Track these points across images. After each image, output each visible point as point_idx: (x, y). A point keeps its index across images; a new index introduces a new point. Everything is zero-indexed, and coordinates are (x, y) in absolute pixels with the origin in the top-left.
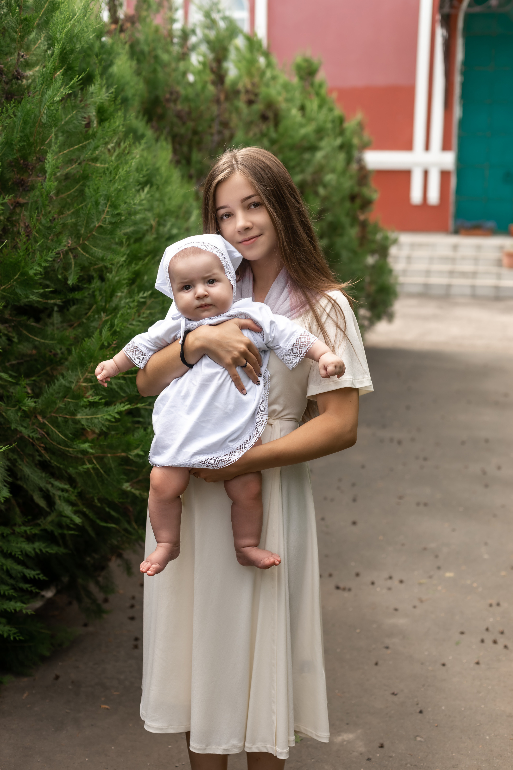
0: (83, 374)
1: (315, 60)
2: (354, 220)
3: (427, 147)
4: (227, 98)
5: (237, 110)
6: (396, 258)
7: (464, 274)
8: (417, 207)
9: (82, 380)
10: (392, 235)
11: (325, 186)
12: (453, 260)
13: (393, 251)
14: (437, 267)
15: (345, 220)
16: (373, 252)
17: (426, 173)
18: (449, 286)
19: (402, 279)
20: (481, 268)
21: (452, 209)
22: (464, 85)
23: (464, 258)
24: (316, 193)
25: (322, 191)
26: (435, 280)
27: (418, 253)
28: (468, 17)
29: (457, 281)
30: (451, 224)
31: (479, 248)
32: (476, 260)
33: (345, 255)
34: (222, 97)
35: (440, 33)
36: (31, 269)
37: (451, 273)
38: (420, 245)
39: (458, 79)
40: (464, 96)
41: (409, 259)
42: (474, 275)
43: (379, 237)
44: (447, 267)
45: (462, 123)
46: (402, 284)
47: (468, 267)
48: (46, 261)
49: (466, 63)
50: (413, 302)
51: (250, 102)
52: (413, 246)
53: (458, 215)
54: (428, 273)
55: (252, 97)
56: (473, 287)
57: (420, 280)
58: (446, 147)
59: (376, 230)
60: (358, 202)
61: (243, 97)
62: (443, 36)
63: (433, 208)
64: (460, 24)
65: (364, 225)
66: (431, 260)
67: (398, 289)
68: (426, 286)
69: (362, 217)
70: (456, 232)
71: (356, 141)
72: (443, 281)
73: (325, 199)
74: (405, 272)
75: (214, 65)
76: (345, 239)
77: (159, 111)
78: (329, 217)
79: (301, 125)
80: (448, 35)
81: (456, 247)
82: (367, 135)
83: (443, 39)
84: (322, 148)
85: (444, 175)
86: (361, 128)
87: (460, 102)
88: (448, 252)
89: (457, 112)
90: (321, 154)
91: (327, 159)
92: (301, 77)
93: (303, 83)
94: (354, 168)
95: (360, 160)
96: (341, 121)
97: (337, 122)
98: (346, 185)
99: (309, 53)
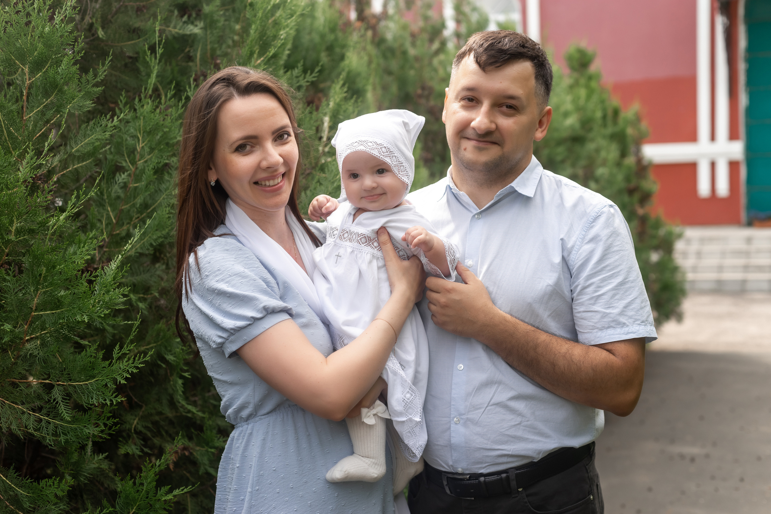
1: (589, 50)
2: (632, 215)
3: (713, 137)
6: (685, 254)
7: (760, 268)
8: (705, 200)
10: (677, 230)
11: (597, 180)
12: (747, 254)
13: (679, 246)
14: (729, 261)
16: (656, 248)
17: (713, 165)
18: (744, 282)
19: (690, 276)
21: (743, 200)
22: (749, 73)
23: (759, 251)
25: (593, 184)
26: (727, 276)
27: (708, 248)
29: (752, 276)
30: (743, 216)
35: (720, 21)
37: (746, 268)
38: (711, 240)
39: (742, 67)
40: (750, 83)
41: (699, 255)
43: (662, 232)
44: (741, 261)
45: (749, 111)
46: (693, 282)
47: (764, 261)
49: (750, 49)
50: (705, 299)
52: (702, 240)
53: (750, 206)
54: (720, 268)
57: (713, 276)
58: (733, 136)
59: (657, 225)
60: (637, 196)
62: (724, 24)
63: (723, 200)
64: (741, 11)
65: (643, 220)
66: (723, 254)
67: (687, 286)
68: (720, 282)
69: (641, 211)
70: (750, 224)
71: (630, 131)
72: (738, 276)
74: (695, 269)
79: (566, 115)
80: (729, 23)
81: (749, 240)
82: (644, 125)
83: (724, 27)
84: (592, 140)
85: (733, 166)
86: (638, 118)
87: (746, 90)
88: (741, 246)
89: (743, 100)
90: (591, 146)
91: (597, 151)
92: (573, 68)
93: (575, 74)
94: (630, 161)
95: (638, 152)
96: (616, 112)
97: (610, 112)
98: (620, 177)
99: (583, 44)
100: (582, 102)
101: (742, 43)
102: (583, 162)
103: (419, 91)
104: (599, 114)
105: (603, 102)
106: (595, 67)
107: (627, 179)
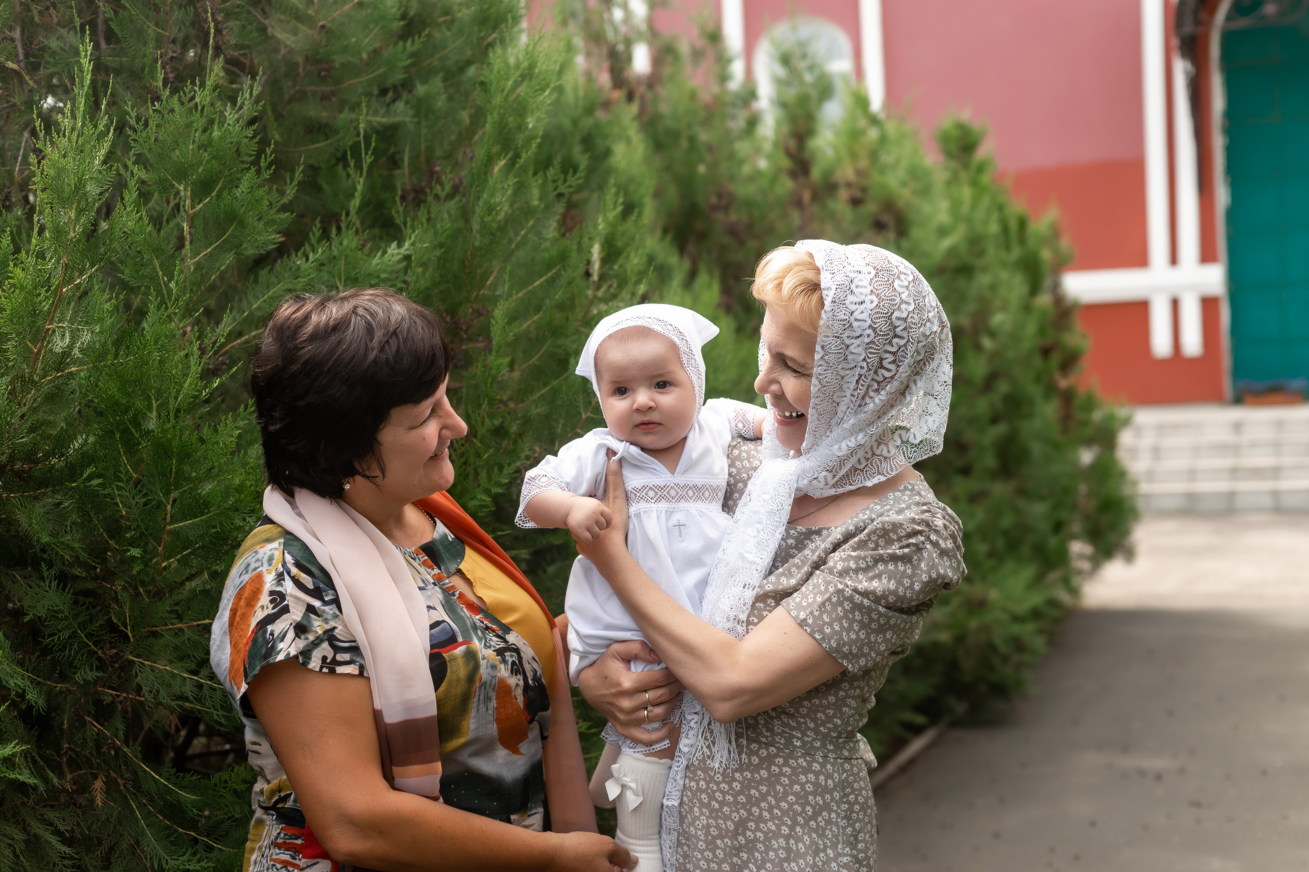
2: (1051, 389)
3: (1174, 259)
4: (815, 197)
5: (833, 216)
6: (1133, 451)
7: (1257, 473)
8: (1163, 362)
10: (1122, 412)
11: (992, 334)
12: (1235, 449)
13: (1126, 438)
14: (1206, 462)
15: (1034, 391)
16: (1089, 442)
17: (1175, 304)
18: (1231, 495)
19: (1144, 488)
20: (1287, 460)
21: (1226, 361)
22: (1230, 151)
23: (1254, 445)
24: (978, 347)
25: (987, 343)
26: (1204, 486)
27: (1171, 441)
28: (1228, 38)
29: (1244, 486)
30: (1227, 387)
31: (1280, 425)
32: (1277, 446)
33: (1036, 449)
34: (807, 196)
35: (1181, 68)
36: (472, 499)
37: (1235, 472)
38: (1175, 427)
39: (1218, 142)
40: (1231, 170)
41: (1156, 452)
42: (1276, 472)
43: (1097, 416)
44: (1227, 462)
45: (1231, 214)
46: (1148, 496)
47: (1263, 460)
48: (499, 485)
49: (1230, 114)
50: (1169, 525)
51: (856, 202)
52: (1161, 429)
53: (1238, 372)
54: (1192, 474)
55: (858, 194)
56: (1276, 494)
57: (1180, 487)
58: (1207, 255)
59: (1090, 404)
60: (1056, 359)
61: (843, 194)
62: (1187, 73)
63: (1193, 362)
64: (1214, 49)
65: (1068, 397)
66: (1196, 450)
67: (1141, 504)
68: (1191, 497)
69: (1063, 383)
70: (1238, 400)
71: (1046, 255)
72: (1222, 486)
73: (994, 355)
74: (1151, 475)
75: (792, 144)
76: (1037, 424)
77: (699, 225)
78: (1003, 387)
79: (942, 232)
80: (1194, 70)
81: (1238, 427)
82: (1065, 244)
83: (1187, 78)
84: (985, 269)
85: (1208, 304)
86: (1055, 233)
87: (1226, 180)
88: (1225, 436)
89: (1222, 196)
90: (983, 280)
91: (993, 287)
92: (948, 154)
93: (953, 164)
94: (1044, 300)
95: (1056, 287)
96: (1022, 224)
97: (1013, 225)
98: (1031, 329)
99: (966, 115)
100: (965, 208)
101: (1218, 102)
102: (971, 307)
103: (713, 200)
104: (994, 228)
105: (1001, 208)
106: (984, 151)
107: (1042, 331)
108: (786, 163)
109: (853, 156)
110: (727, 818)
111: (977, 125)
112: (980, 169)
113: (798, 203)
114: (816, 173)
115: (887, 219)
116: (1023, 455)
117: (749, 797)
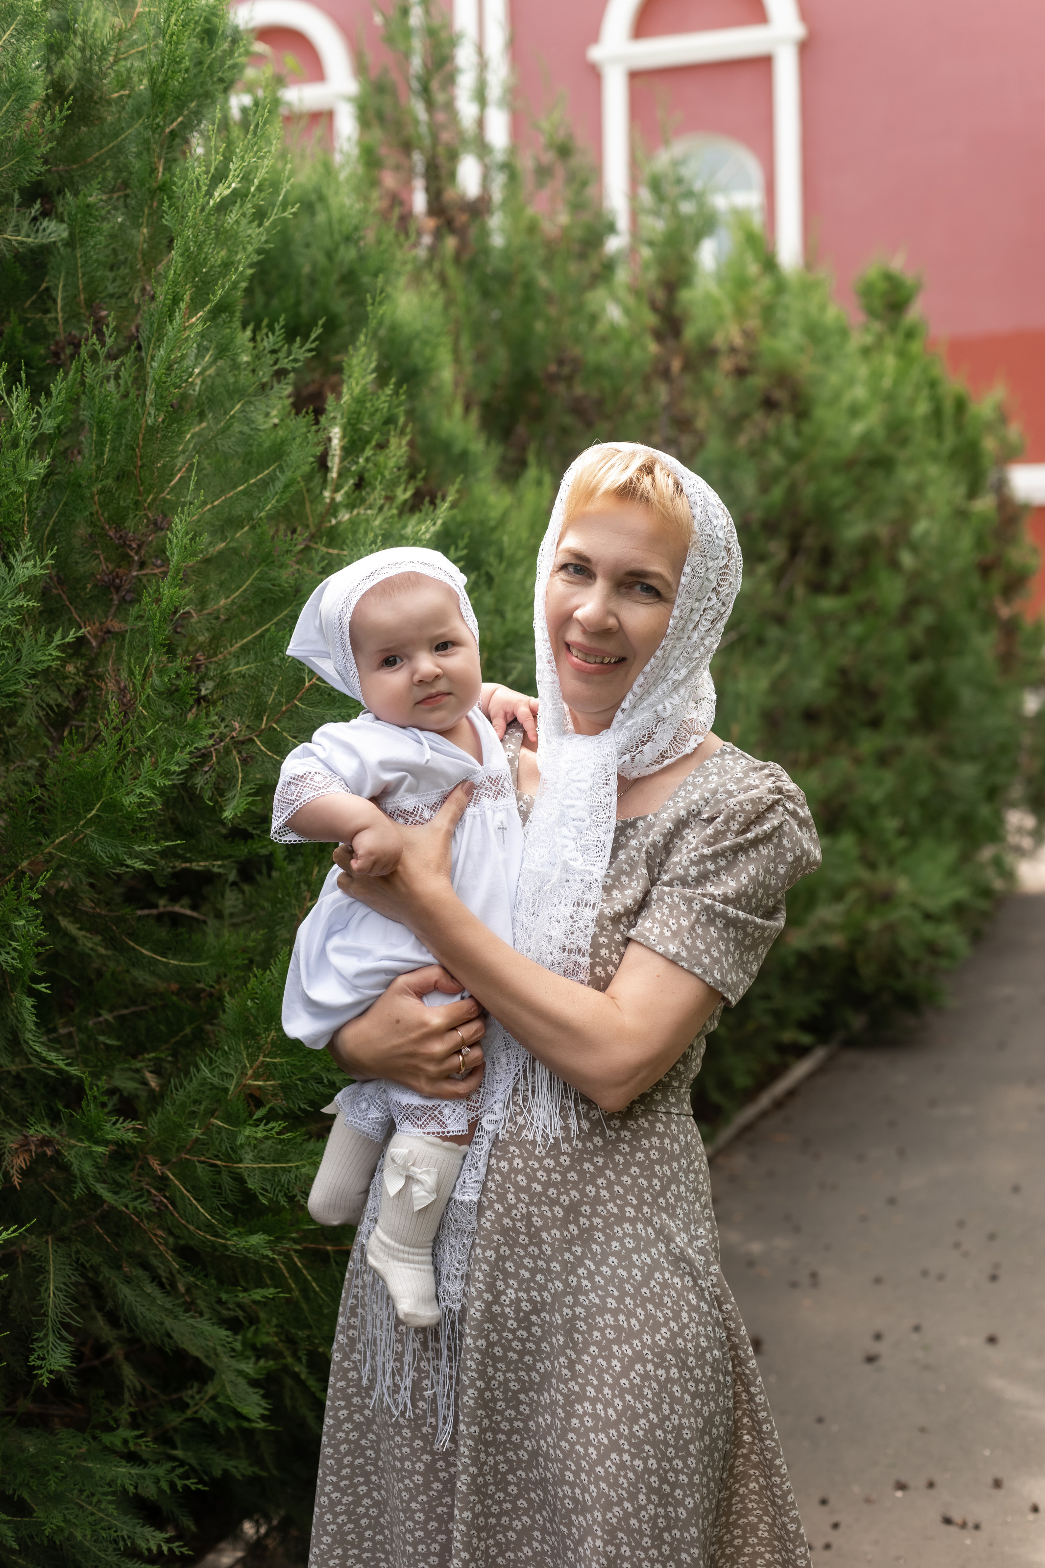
0: (252, 1058)
1: (909, 276)
2: (988, 619)
4: (688, 366)
5: (708, 392)
9: (250, 1072)
11: (914, 549)
15: (966, 619)
16: (1035, 685)
24: (894, 565)
25: (907, 559)
33: (967, 696)
34: (676, 365)
36: (128, 794)
48: (169, 774)
51: (741, 373)
55: (744, 362)
60: (998, 579)
65: (1010, 629)
69: (1005, 612)
71: (989, 444)
73: (916, 576)
75: (660, 295)
76: (969, 662)
77: (534, 400)
78: (926, 616)
79: (855, 412)
82: (1014, 431)
84: (911, 462)
86: (1003, 418)
90: (908, 476)
91: (920, 488)
92: (871, 313)
93: (877, 326)
94: (985, 504)
95: (1001, 486)
96: (961, 406)
97: (949, 407)
98: (966, 542)
99: (897, 264)
100: (887, 383)
102: (892, 512)
103: (553, 368)
104: (922, 408)
105: (933, 384)
106: (915, 313)
107: (980, 543)
108: (651, 319)
109: (740, 312)
110: (553, 1202)
111: (909, 278)
112: (910, 335)
113: (665, 374)
114: (690, 333)
115: (780, 395)
116: (950, 703)
117: (582, 1173)
